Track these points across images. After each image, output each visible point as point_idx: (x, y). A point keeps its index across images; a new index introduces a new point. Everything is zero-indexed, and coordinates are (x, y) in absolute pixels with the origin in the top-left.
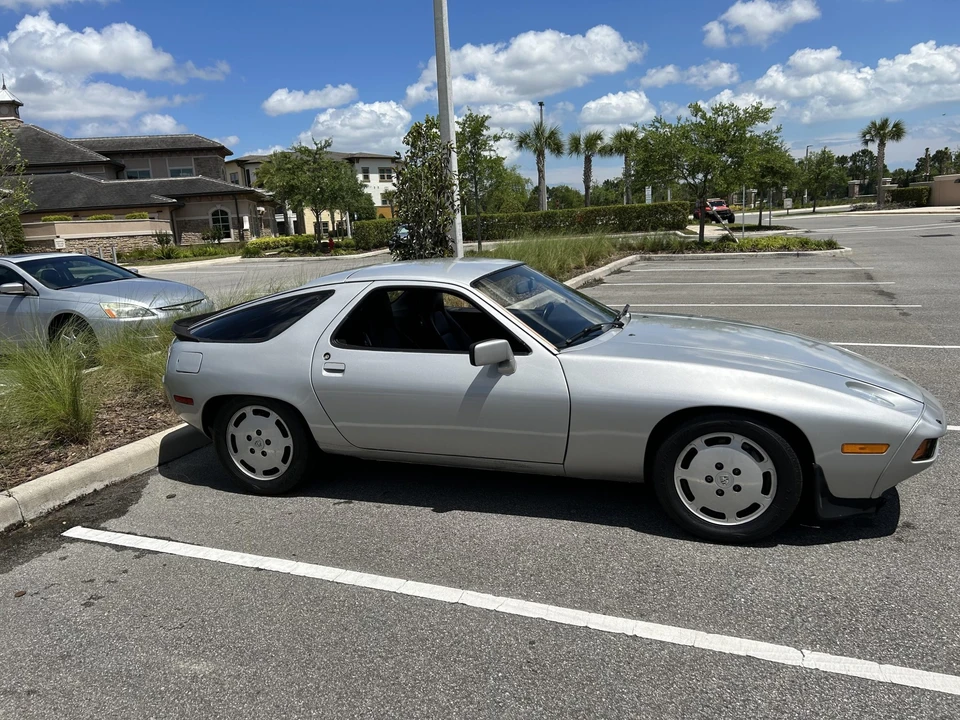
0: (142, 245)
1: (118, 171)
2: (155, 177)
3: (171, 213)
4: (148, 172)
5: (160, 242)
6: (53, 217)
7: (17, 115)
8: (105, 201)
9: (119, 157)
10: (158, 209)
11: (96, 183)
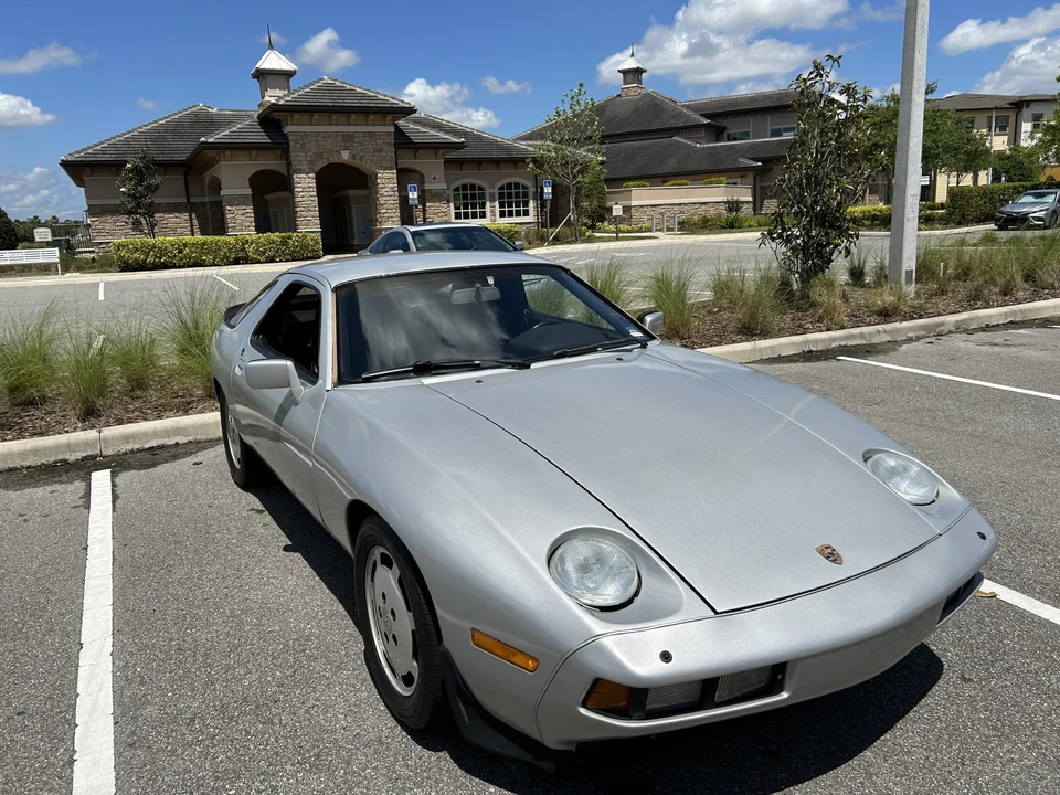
0: (712, 212)
1: (718, 132)
2: (754, 138)
3: (755, 178)
4: (748, 132)
5: (730, 210)
6: (632, 183)
7: (640, 82)
8: (692, 166)
9: (722, 118)
10: (741, 173)
11: (691, 147)
